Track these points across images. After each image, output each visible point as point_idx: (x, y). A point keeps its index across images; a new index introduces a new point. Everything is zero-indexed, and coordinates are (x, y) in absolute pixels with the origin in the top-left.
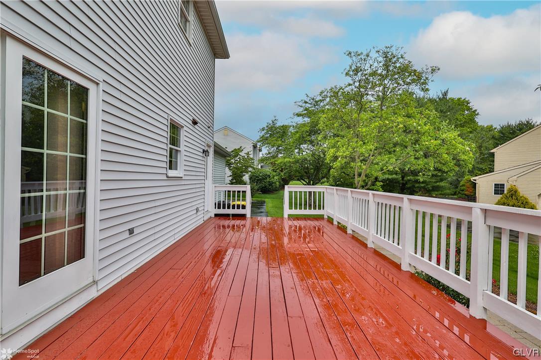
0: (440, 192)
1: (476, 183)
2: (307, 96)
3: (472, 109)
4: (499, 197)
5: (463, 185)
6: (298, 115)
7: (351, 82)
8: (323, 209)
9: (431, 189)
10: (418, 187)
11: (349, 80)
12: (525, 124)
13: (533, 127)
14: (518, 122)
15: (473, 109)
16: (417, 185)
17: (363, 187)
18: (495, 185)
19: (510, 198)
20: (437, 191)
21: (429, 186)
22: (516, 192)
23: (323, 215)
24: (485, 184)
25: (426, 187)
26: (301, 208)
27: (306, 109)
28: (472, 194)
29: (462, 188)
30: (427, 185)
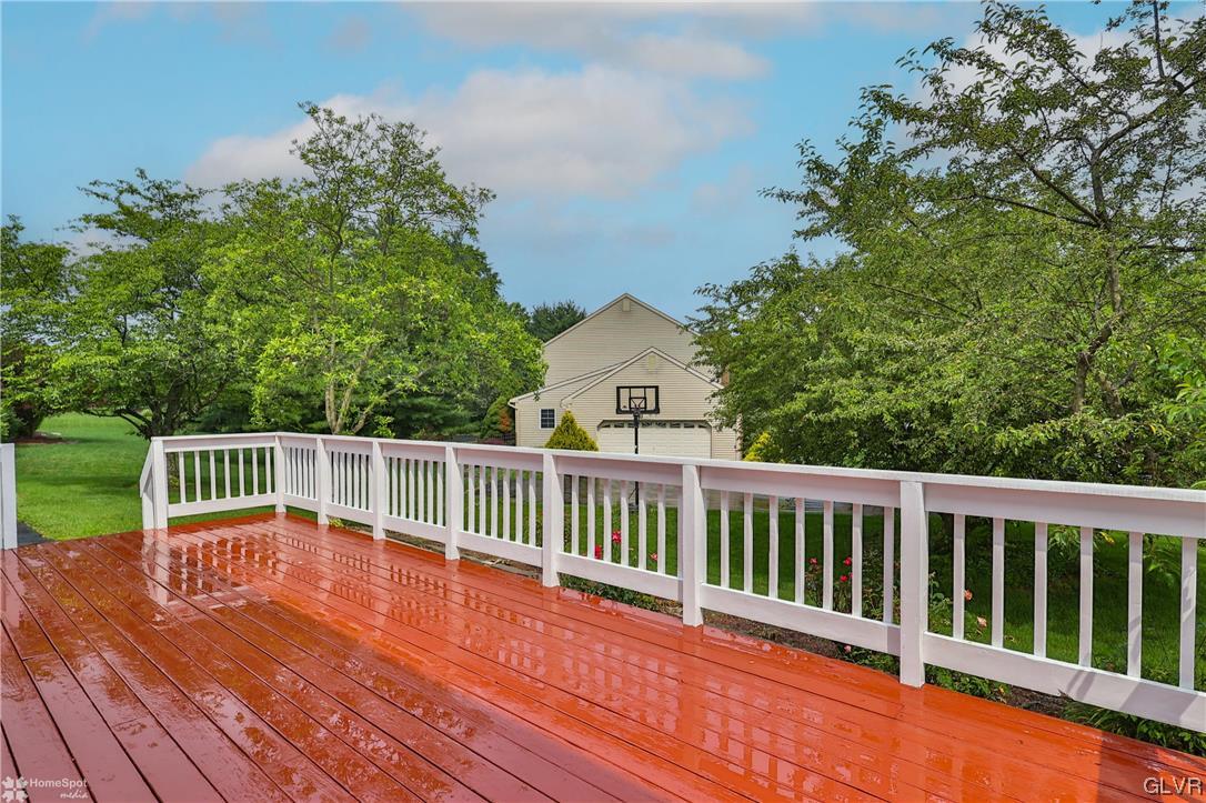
0: (457, 428)
1: (514, 410)
2: (142, 174)
3: (490, 270)
4: (550, 432)
5: (496, 414)
6: (103, 223)
7: (315, 179)
8: (273, 491)
9: (441, 422)
10: (418, 420)
11: (309, 173)
12: (565, 309)
13: (583, 316)
14: (557, 305)
15: (492, 272)
16: (415, 416)
17: (346, 428)
18: (543, 411)
19: (566, 434)
20: (453, 426)
21: (438, 417)
22: (572, 422)
23: (274, 507)
24: (527, 409)
25: (433, 419)
26: (206, 496)
27: (127, 212)
28: (510, 429)
29: (494, 418)
30: (435, 415)
